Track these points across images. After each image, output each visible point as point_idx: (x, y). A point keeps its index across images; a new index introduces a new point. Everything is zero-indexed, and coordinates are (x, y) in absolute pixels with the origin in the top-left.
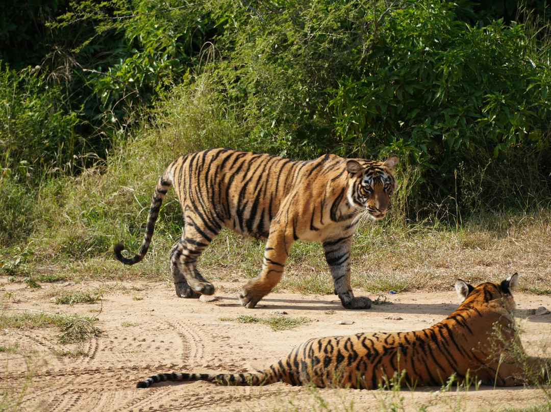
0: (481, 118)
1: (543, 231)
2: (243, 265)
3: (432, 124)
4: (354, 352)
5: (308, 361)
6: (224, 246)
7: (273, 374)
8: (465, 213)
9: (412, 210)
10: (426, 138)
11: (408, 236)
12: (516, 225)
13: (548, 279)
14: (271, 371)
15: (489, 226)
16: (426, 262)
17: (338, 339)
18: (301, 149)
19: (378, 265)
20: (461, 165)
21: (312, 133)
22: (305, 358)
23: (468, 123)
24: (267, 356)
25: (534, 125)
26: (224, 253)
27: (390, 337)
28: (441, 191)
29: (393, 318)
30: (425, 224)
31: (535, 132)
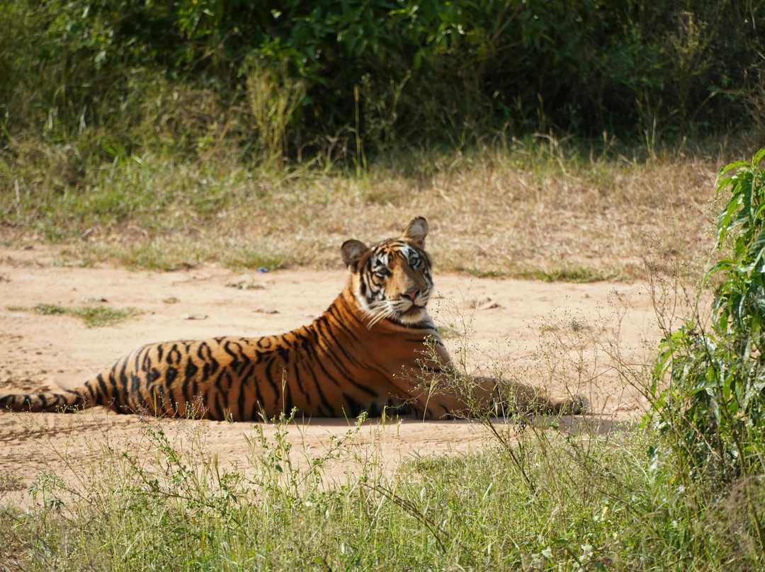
0: (395, 9)
1: (486, 180)
2: (41, 225)
3: (323, 16)
4: (214, 360)
5: (142, 375)
6: (11, 195)
7: (89, 394)
8: (370, 151)
9: (291, 145)
10: (314, 37)
11: (286, 184)
12: (446, 171)
13: (493, 254)
14: (86, 389)
15: (406, 171)
16: (313, 225)
17: (188, 344)
18: (126, 50)
19: (242, 228)
20: (365, 79)
21: (144, 26)
22: (137, 371)
23: (377, 16)
24: (79, 368)
25: (475, 21)
26: (10, 206)
27: (264, 340)
28: (336, 117)
29: (266, 310)
30: (311, 168)
31: (476, 32)
